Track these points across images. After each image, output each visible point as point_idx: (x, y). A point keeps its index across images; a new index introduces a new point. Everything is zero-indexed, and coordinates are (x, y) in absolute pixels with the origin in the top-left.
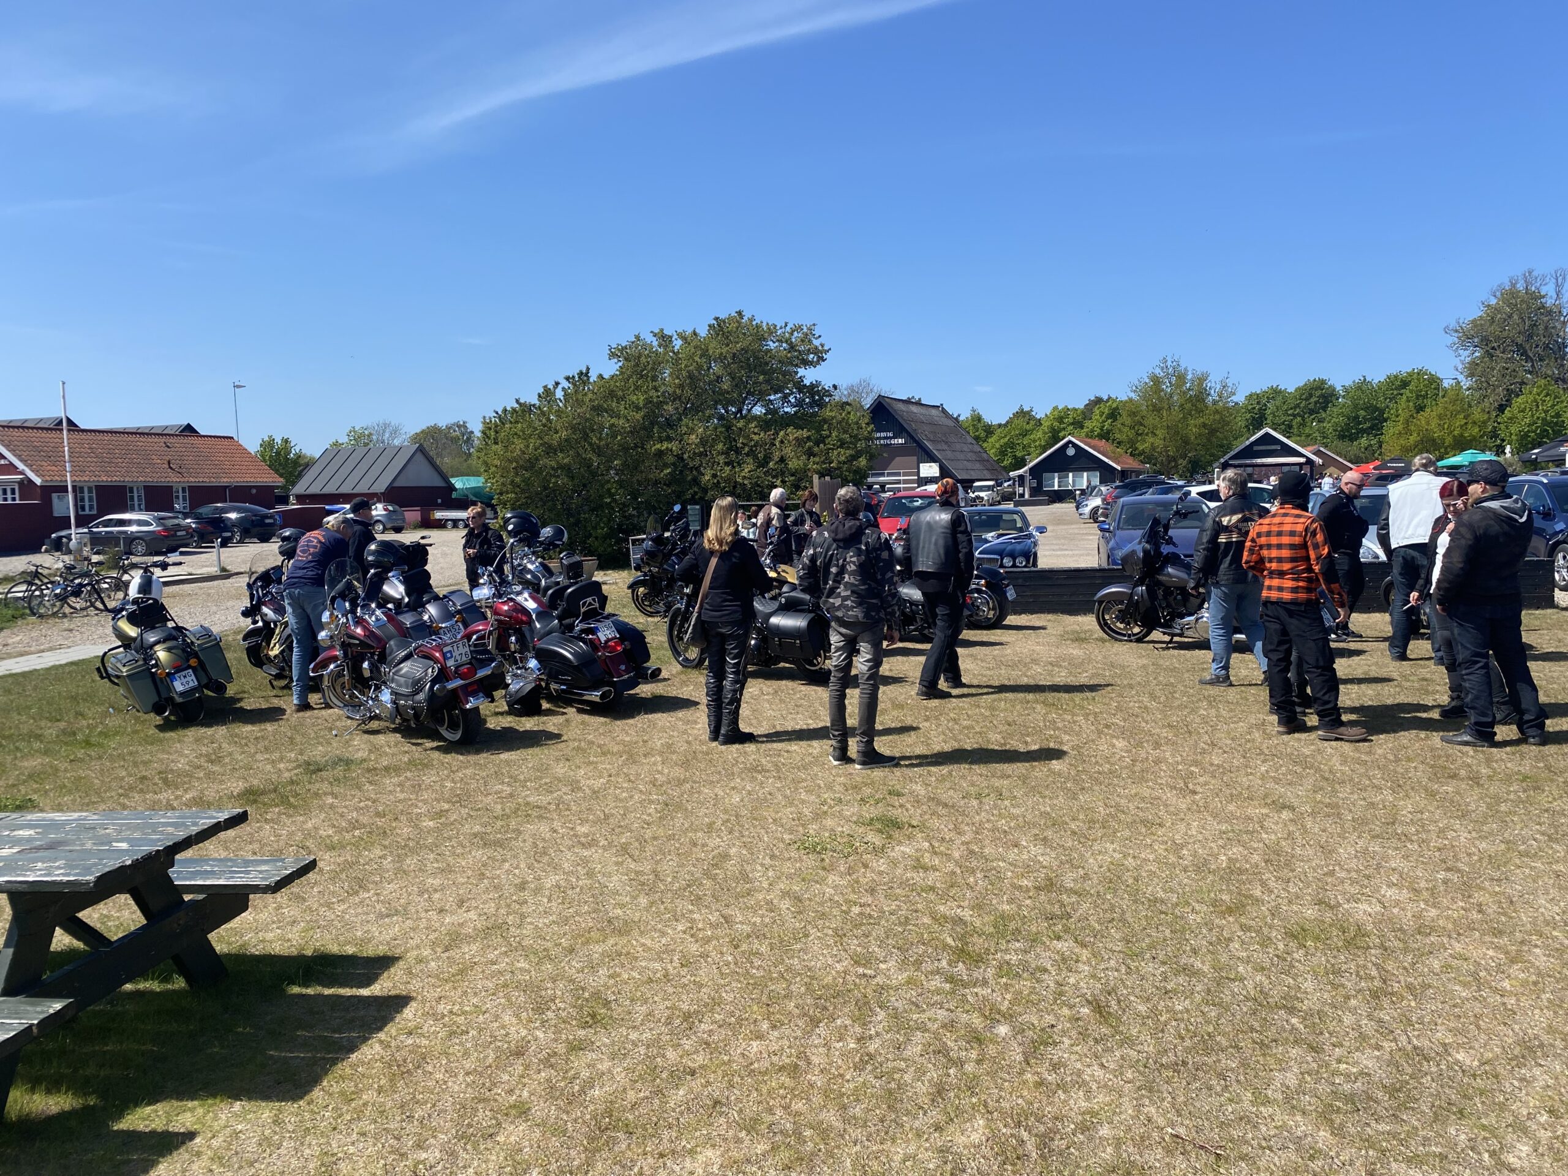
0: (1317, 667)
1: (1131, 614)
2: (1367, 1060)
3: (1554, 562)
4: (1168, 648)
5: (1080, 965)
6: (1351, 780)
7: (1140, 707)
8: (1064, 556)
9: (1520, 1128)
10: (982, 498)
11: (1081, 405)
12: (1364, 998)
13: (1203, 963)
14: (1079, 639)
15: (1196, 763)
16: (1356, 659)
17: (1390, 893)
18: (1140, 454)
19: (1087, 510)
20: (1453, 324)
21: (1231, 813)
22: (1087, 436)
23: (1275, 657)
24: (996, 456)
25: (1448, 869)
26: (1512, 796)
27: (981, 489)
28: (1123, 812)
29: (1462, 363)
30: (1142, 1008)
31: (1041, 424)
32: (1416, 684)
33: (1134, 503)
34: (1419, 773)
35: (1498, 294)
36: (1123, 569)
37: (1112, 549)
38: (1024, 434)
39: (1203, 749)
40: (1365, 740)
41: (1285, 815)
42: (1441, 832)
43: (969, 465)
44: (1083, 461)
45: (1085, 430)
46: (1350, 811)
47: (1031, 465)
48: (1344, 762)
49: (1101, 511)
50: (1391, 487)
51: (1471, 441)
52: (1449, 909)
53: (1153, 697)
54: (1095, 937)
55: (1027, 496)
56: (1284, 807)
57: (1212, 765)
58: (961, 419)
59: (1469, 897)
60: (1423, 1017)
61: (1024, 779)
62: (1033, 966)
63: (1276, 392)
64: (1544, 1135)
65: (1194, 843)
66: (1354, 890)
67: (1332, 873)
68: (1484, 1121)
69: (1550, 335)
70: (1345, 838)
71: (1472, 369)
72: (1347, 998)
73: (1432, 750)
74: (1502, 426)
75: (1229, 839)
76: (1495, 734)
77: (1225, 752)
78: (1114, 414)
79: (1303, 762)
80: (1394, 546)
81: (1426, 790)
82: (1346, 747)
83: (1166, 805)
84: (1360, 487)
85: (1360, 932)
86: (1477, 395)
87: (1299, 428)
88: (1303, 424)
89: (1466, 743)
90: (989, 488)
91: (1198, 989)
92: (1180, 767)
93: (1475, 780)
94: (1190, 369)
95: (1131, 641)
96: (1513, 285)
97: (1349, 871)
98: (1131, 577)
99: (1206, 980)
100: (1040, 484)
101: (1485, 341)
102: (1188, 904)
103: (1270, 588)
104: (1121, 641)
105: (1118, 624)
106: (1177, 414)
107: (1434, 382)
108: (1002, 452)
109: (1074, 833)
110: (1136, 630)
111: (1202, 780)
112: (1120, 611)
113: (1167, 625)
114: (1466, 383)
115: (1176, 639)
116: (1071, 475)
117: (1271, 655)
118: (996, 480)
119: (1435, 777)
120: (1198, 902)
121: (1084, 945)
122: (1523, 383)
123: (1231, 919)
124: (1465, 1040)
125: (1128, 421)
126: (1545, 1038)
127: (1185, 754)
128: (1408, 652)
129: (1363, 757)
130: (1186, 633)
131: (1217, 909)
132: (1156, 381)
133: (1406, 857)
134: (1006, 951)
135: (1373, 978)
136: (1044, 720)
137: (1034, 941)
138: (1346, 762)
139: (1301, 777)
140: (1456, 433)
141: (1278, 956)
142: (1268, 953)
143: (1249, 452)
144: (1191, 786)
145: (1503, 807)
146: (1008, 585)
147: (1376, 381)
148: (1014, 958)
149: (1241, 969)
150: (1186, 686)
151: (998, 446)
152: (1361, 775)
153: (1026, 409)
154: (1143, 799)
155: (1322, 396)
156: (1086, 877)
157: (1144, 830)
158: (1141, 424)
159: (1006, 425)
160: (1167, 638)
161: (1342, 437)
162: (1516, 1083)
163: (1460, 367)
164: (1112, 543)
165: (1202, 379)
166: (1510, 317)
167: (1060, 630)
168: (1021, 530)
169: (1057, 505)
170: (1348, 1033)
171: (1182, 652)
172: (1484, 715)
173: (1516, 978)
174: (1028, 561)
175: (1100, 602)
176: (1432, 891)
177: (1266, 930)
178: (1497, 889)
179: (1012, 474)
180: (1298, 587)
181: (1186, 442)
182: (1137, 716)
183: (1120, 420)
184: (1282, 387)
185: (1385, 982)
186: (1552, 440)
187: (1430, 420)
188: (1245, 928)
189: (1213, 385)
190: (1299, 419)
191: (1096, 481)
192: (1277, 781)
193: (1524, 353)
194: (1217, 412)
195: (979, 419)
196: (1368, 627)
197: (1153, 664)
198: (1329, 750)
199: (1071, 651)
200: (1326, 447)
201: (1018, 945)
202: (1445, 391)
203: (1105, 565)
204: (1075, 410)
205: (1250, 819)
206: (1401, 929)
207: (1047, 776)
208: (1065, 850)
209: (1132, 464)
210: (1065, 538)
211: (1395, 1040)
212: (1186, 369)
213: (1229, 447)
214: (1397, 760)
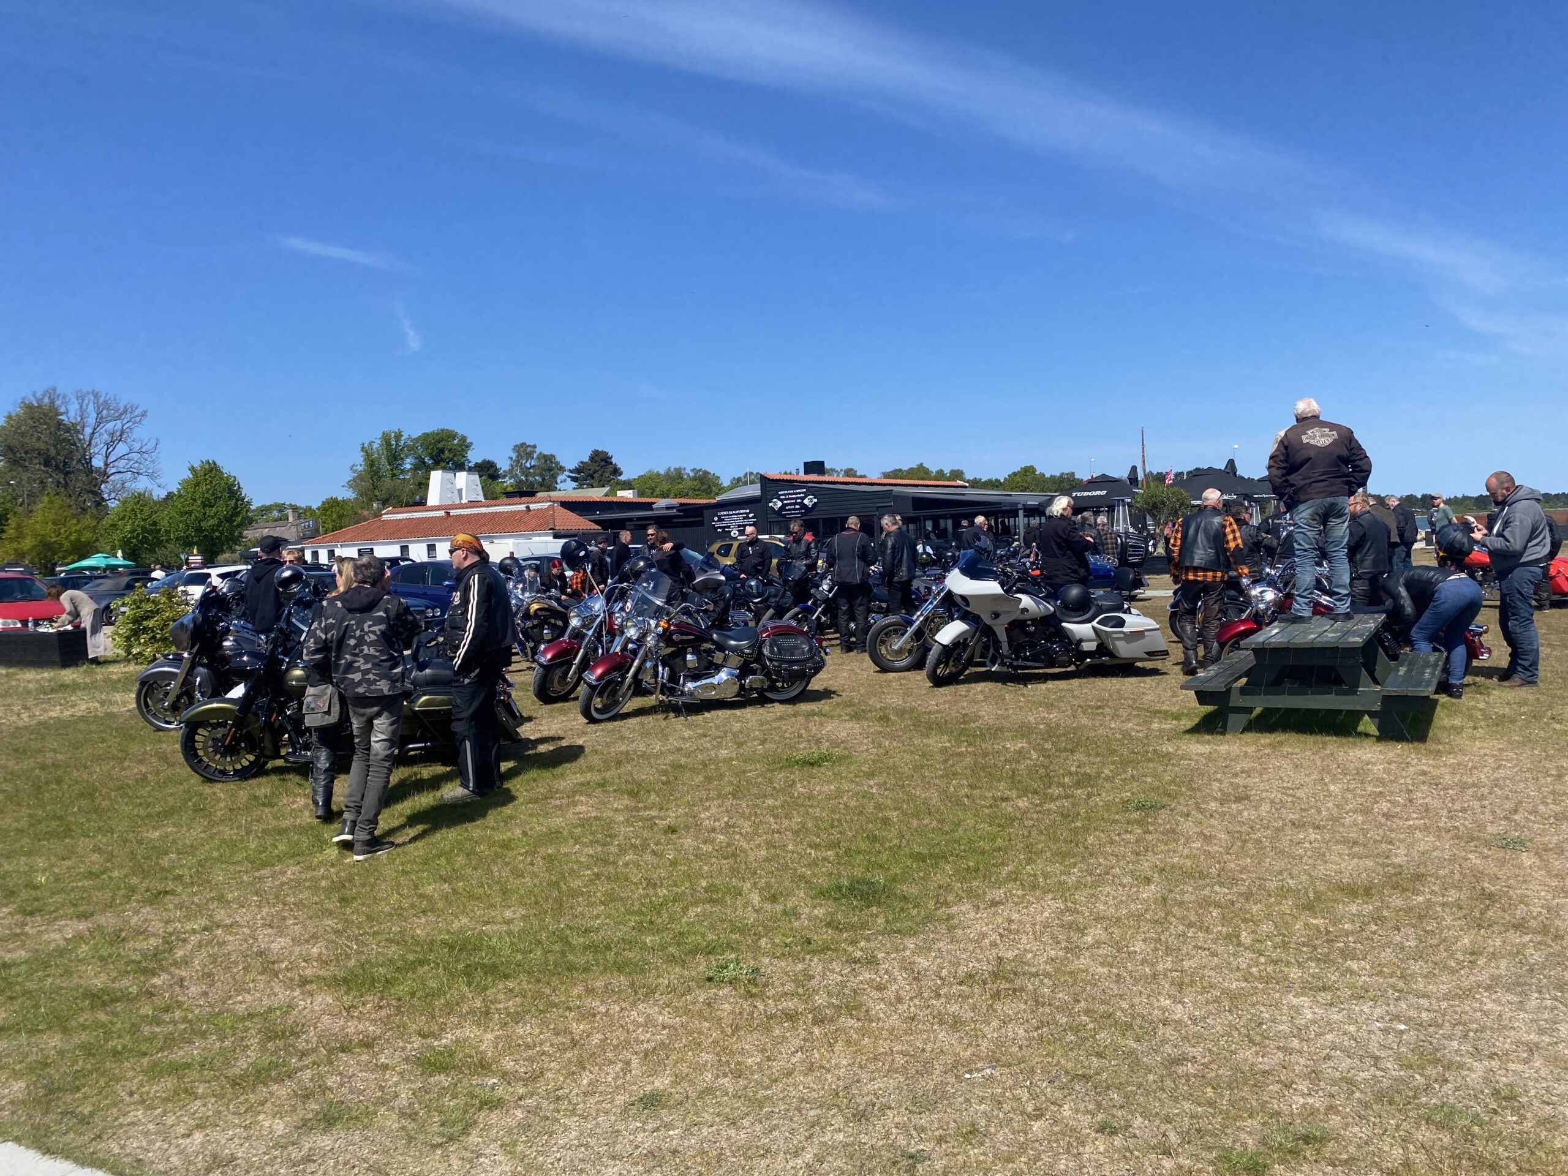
35: (21, 406)
96: (37, 400)
166: (35, 430)
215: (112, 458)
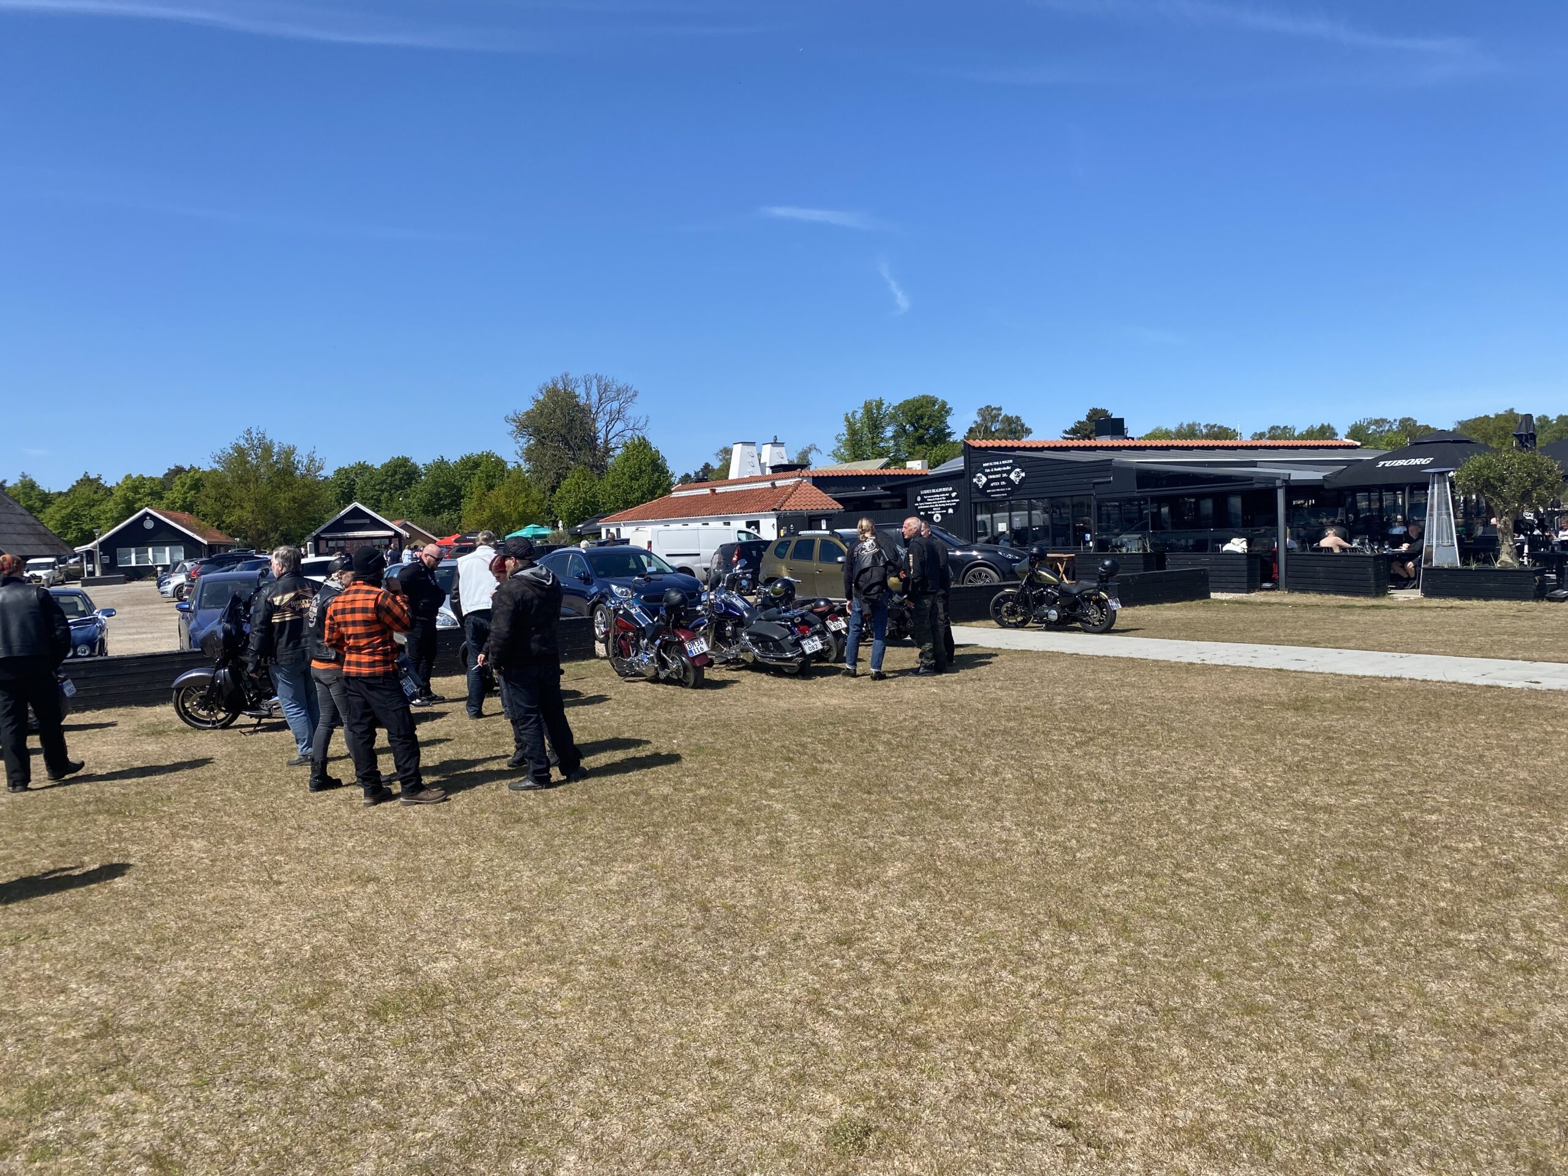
0: (399, 737)
1: (213, 699)
2: (441, 1122)
3: (593, 620)
4: (256, 731)
5: (138, 1115)
6: (432, 840)
7: (222, 800)
8: (142, 640)
9: (569, 1140)
10: (40, 578)
11: (159, 473)
12: (440, 1057)
13: (282, 1070)
14: (156, 732)
15: (282, 851)
16: (439, 721)
17: (464, 945)
18: (228, 527)
19: (169, 588)
20: (511, 415)
21: (317, 897)
22: (168, 508)
23: (359, 729)
24: (56, 528)
25: (513, 910)
26: (564, 830)
27: (38, 567)
28: (198, 921)
29: (521, 448)
30: (211, 1144)
31: (112, 494)
32: (489, 739)
33: (216, 580)
34: (492, 822)
35: (544, 391)
36: (203, 652)
37: (193, 630)
38: (91, 504)
39: (290, 834)
40: (445, 800)
41: (371, 888)
42: (508, 874)
43: (20, 539)
44: (164, 535)
45: (165, 501)
46: (431, 872)
47: (101, 539)
48: (426, 824)
49: (185, 588)
50: (459, 560)
51: (532, 517)
52: (514, 947)
53: (238, 786)
54: (158, 1076)
55: (98, 574)
56: (369, 880)
57: (298, 849)
58: (8, 485)
59: (530, 931)
60: (490, 1059)
61: (77, 908)
62: (77, 1135)
63: (363, 468)
64: (587, 1139)
65: (277, 938)
66: (432, 950)
67: (413, 938)
68: (540, 1145)
69: (585, 430)
70: (426, 900)
71: (529, 455)
72: (424, 1062)
73: (502, 798)
74: (555, 505)
75: (312, 926)
76: (550, 776)
77: (312, 834)
78: (197, 485)
79: (387, 830)
80: (464, 613)
81: (496, 838)
82: (428, 810)
83: (248, 903)
84: (438, 560)
85: (438, 991)
86: (535, 476)
87: (387, 503)
88: (391, 499)
89: (528, 788)
90: (48, 566)
91: (275, 1101)
92: (265, 858)
93: (536, 820)
94: (276, 442)
95: (216, 728)
96: (555, 385)
97: (428, 932)
98: (212, 660)
99: (285, 1088)
100: (114, 560)
101: (537, 431)
102: (268, 1007)
103: (349, 663)
104: (204, 729)
105: (200, 712)
106: (265, 488)
107: (500, 463)
108: (65, 524)
109: (139, 959)
110: (221, 715)
111: (287, 867)
112: (201, 697)
113: (255, 707)
114: (525, 466)
115: (264, 721)
116: (150, 550)
117: (355, 729)
118: (58, 557)
119: (504, 825)
120: (279, 1002)
121: (143, 1090)
122: (568, 468)
123: (314, 1012)
124: (525, 1070)
125: (213, 493)
126: (587, 1047)
127: (269, 844)
128: (483, 709)
129: (443, 816)
130: (275, 714)
131: (299, 1005)
132: (240, 451)
133: (478, 907)
134: (43, 1127)
135: (447, 1035)
136: (108, 833)
137: (80, 1103)
138: (427, 823)
139: (385, 846)
140: (520, 509)
141: (359, 1039)
142: (349, 1038)
143: (340, 526)
144: (275, 877)
145: (557, 842)
146: (65, 679)
147: (452, 461)
148: (52, 1133)
149: (322, 1064)
150: (273, 770)
151: (58, 517)
152: (441, 834)
153: (93, 476)
154: (222, 903)
155: (406, 473)
156: (152, 1006)
157: (221, 937)
158: (227, 497)
159: (67, 494)
160: (255, 721)
161: (426, 512)
162: (566, 1098)
163: (520, 452)
164: (193, 624)
165: (289, 452)
166: (554, 412)
167: (134, 725)
168: (83, 614)
169: (136, 583)
170: (424, 1098)
171: (271, 734)
172: (540, 763)
173: (566, 997)
174: (93, 649)
175: (179, 690)
176: (500, 934)
177: (348, 1016)
178: (552, 918)
179: (77, 549)
180: (375, 661)
181: (277, 516)
182: (218, 811)
183: (203, 492)
184: (369, 463)
185: (458, 1035)
186: (591, 516)
187: (498, 497)
188: (327, 1018)
189: (301, 457)
190: (386, 494)
191: (180, 556)
192: (362, 854)
193: (567, 443)
194: (306, 486)
195: (32, 486)
196: (450, 689)
197: (240, 751)
198: (413, 814)
199: (146, 747)
200: (412, 521)
201: (57, 1114)
202: (509, 472)
203: (186, 648)
204: (152, 479)
205: (336, 899)
206: (473, 979)
207: (108, 898)
208: (126, 981)
209: (220, 537)
210: (143, 620)
211: (466, 1091)
212: (271, 442)
213: (322, 521)
214: (473, 813)
215: (610, 437)
